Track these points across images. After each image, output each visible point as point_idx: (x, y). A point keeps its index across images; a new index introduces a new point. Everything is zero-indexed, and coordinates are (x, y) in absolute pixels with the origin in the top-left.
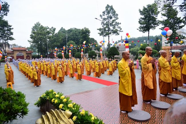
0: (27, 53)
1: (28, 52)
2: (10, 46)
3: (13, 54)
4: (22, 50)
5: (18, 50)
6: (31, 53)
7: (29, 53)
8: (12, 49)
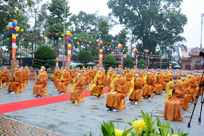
5: (198, 56)
8: (189, 55)
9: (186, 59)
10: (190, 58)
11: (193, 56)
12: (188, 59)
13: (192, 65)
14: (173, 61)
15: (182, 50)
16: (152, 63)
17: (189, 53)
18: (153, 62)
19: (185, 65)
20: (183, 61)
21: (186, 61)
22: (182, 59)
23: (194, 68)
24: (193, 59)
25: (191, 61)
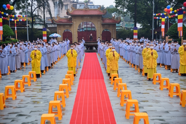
0: (103, 25)
1: (107, 21)
2: (78, 6)
4: (92, 16)
5: (82, 17)
6: (114, 25)
7: (109, 25)
9: (63, 21)
10: (71, 19)
11: (74, 16)
12: (66, 21)
13: (74, 31)
20: (59, 25)
21: (64, 25)
22: (57, 22)
23: (77, 37)
24: (75, 21)
25: (72, 25)
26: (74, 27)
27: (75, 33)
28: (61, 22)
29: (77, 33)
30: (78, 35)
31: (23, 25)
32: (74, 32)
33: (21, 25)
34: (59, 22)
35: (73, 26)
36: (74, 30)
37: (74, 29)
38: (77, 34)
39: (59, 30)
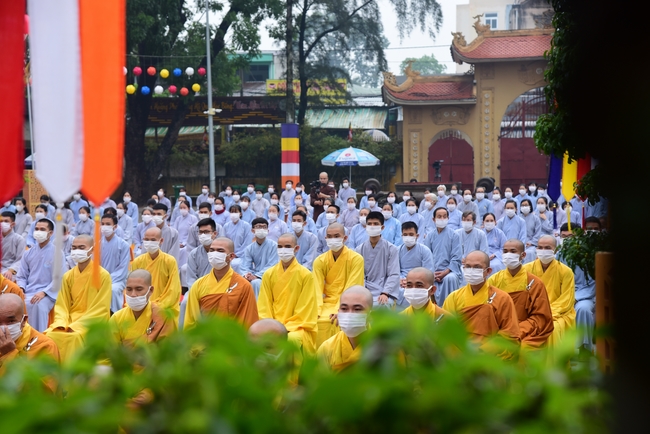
3: (467, 110)
5: (523, 66)
8: (457, 55)
9: (431, 91)
10: (464, 83)
11: (487, 67)
12: (445, 89)
13: (485, 135)
14: (334, 108)
15: (402, 14)
16: (162, 132)
17: (458, 38)
18: (173, 129)
19: (427, 144)
20: (412, 110)
21: (435, 110)
22: (402, 95)
23: (497, 162)
24: (490, 89)
25: (471, 107)
26: (485, 117)
27: (486, 147)
28: (422, 95)
29: (497, 144)
30: (503, 154)
31: (266, 116)
32: (485, 140)
33: (260, 113)
34: (411, 97)
35: (477, 112)
36: (484, 132)
37: (485, 125)
38: (497, 151)
39: (414, 135)
